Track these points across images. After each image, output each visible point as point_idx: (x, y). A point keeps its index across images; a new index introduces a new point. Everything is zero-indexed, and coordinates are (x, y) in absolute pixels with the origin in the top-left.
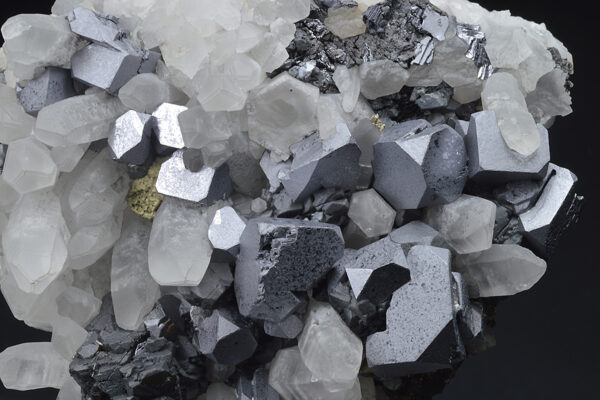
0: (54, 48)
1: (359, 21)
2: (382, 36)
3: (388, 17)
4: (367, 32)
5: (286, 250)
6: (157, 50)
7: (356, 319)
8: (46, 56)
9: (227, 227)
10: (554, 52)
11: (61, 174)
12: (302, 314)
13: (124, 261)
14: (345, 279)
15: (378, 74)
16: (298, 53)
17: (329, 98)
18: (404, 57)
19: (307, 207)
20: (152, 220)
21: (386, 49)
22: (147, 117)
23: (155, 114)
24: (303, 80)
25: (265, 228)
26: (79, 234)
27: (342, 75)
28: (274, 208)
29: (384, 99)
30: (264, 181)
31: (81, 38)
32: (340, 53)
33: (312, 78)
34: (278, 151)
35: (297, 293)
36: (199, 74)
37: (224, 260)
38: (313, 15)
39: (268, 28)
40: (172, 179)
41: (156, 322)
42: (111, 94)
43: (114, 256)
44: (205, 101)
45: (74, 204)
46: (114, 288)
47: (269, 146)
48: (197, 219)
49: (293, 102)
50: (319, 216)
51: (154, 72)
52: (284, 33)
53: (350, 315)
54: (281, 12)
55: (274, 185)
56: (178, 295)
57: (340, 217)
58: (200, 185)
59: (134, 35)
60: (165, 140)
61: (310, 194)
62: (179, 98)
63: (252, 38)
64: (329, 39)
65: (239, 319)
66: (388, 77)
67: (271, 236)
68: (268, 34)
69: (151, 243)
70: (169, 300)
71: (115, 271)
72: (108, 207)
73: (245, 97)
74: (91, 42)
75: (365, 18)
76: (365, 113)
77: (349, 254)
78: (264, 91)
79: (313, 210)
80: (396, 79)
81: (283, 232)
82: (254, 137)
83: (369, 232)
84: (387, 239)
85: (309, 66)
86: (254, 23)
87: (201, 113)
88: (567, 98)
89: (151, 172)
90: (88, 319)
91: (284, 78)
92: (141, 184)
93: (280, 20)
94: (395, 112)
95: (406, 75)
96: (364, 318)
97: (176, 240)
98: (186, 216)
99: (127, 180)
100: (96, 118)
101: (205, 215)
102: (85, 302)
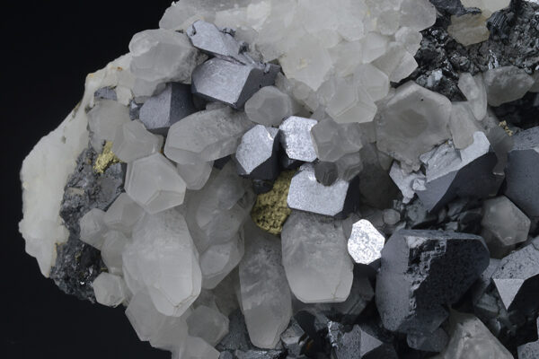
0: (177, 64)
1: (483, 29)
2: (506, 42)
3: (512, 23)
4: (491, 38)
5: (436, 262)
6: (276, 62)
7: (504, 329)
8: (169, 73)
9: (366, 242)
11: (188, 192)
13: (254, 278)
14: (492, 288)
15: (504, 81)
16: (425, 61)
17: (460, 105)
18: (528, 63)
19: (442, 216)
20: (279, 236)
21: (510, 55)
22: (275, 131)
23: (284, 127)
24: (432, 89)
26: (210, 252)
27: (467, 82)
28: (408, 220)
29: (506, 106)
30: (397, 193)
31: (201, 52)
32: (464, 60)
33: (440, 88)
34: (409, 161)
35: (445, 306)
36: (323, 86)
37: (366, 275)
38: (436, 26)
39: (392, 38)
40: (301, 193)
41: (296, 340)
42: (237, 110)
43: (241, 273)
44: (336, 113)
45: (202, 222)
46: (247, 306)
47: (399, 156)
48: (334, 234)
49: (422, 111)
50: (455, 226)
51: (274, 85)
52: (410, 42)
53: (499, 326)
54: (405, 21)
55: (407, 194)
56: (313, 311)
57: (474, 225)
58: (334, 198)
59: (252, 47)
60: (293, 153)
61: (445, 204)
62: (303, 111)
63: (379, 48)
64: (452, 46)
65: (382, 334)
66: (514, 83)
67: (420, 249)
68: (393, 44)
69: (286, 260)
70: (303, 316)
71: (245, 288)
72: (235, 224)
73: (375, 108)
74: (211, 56)
75: (489, 25)
76: (492, 121)
77: (493, 265)
78: (394, 101)
79: (448, 220)
80: (521, 86)
81: (431, 245)
82: (382, 148)
83: (509, 240)
84: (530, 248)
85: (438, 75)
86: (378, 33)
87: (332, 124)
89: (277, 186)
90: (219, 337)
91: (412, 88)
92: (266, 199)
93: (404, 29)
95: (531, 81)
96: (513, 329)
97: (318, 255)
98: (322, 231)
99: (252, 195)
100: (225, 134)
101: (341, 229)
102: (216, 321)
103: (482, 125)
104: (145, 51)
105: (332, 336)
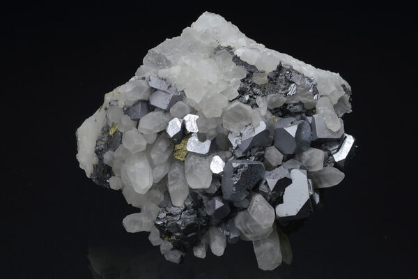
0: (143, 93)
1: (266, 78)
2: (275, 83)
3: (277, 76)
4: (269, 82)
5: (243, 173)
6: (183, 91)
7: (271, 199)
8: (140, 97)
9: (217, 165)
10: (344, 86)
11: (148, 145)
12: (249, 198)
13: (173, 178)
14: (266, 183)
15: (274, 99)
16: (242, 92)
17: (256, 110)
18: (285, 92)
19: (249, 153)
20: (184, 161)
21: (277, 89)
22: (182, 121)
23: (185, 118)
24: (245, 103)
25: (235, 165)
26: (156, 168)
27: (259, 100)
28: (235, 155)
29: (276, 109)
30: (231, 145)
31: (152, 88)
32: (258, 91)
33: (248, 102)
34: (235, 132)
35: (247, 190)
36: (201, 102)
37: (216, 178)
38: (248, 76)
39: (229, 83)
40: (193, 145)
41: (190, 203)
42: (167, 111)
43: (169, 177)
44: (206, 113)
45: (153, 156)
46: (171, 190)
47: (231, 130)
48: (204, 161)
49: (240, 112)
50: (253, 158)
51: (182, 100)
52: (236, 84)
53: (269, 198)
54: (234, 76)
55: (235, 145)
56: (197, 192)
57: (261, 158)
58: (205, 147)
59: (173, 85)
60: (189, 129)
61: (249, 149)
62: (194, 112)
63: (223, 87)
64: (254, 85)
65: (224, 201)
66: (278, 101)
67: (237, 168)
68: (229, 85)
69: (187, 171)
70: (193, 194)
71: (170, 183)
72: (167, 157)
73: (221, 111)
74: (156, 90)
75: (268, 77)
76: (269, 115)
77: (267, 173)
78: (229, 108)
79: (251, 155)
80: (282, 101)
81: (242, 166)
82: (225, 127)
83: (274, 164)
84: (281, 167)
85: (247, 97)
86: (223, 80)
87: (205, 118)
88: (350, 106)
89: (183, 141)
90: (160, 202)
91: (237, 103)
92: (178, 147)
93: (234, 79)
94: (280, 114)
95: (285, 99)
96: (274, 199)
97: (198, 170)
98: (200, 160)
99: (173, 145)
100: (162, 122)
101: (207, 160)
102: (159, 196)
103: (265, 118)
104: (131, 89)
105: (205, 201)
